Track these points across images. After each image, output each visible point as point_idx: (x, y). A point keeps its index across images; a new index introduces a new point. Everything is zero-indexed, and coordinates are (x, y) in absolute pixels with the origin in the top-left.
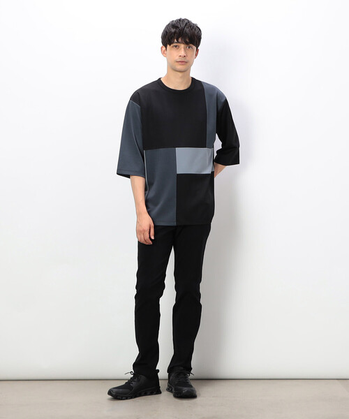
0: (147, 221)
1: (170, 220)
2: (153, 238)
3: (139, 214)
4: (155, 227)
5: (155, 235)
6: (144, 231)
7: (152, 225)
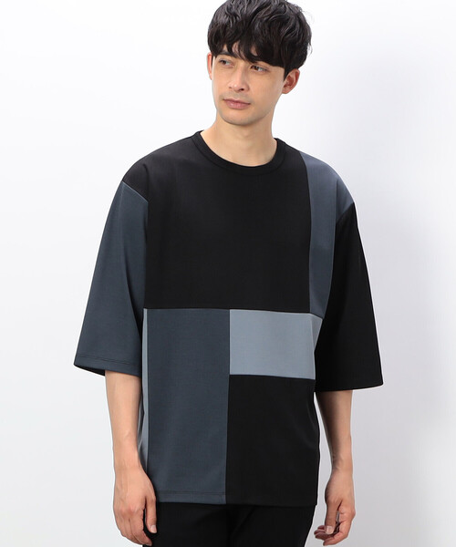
0: (140, 487)
1: (210, 487)
2: (153, 529)
3: (119, 469)
4: (159, 505)
5: (158, 523)
6: (131, 513)
7: (152, 497)
